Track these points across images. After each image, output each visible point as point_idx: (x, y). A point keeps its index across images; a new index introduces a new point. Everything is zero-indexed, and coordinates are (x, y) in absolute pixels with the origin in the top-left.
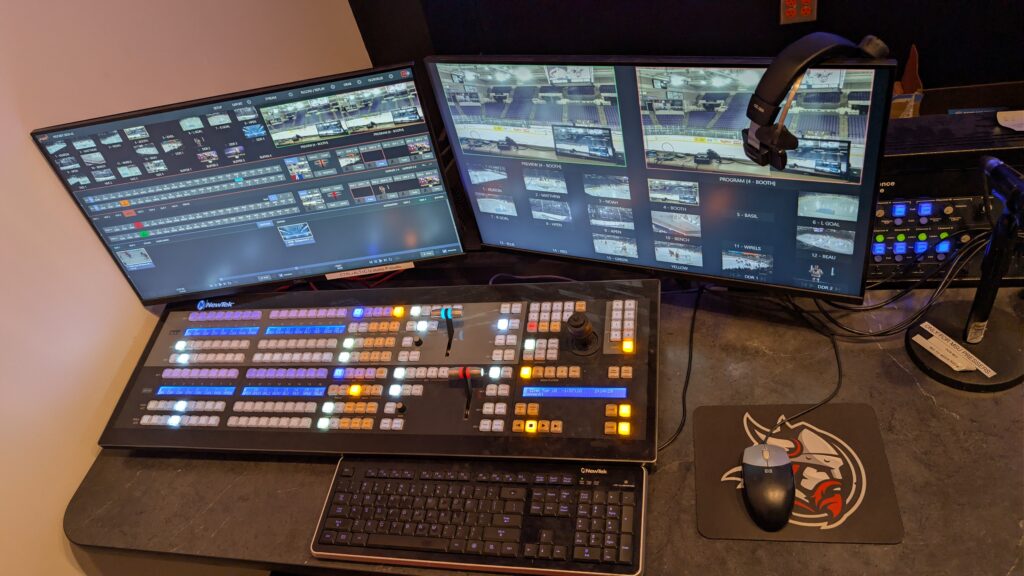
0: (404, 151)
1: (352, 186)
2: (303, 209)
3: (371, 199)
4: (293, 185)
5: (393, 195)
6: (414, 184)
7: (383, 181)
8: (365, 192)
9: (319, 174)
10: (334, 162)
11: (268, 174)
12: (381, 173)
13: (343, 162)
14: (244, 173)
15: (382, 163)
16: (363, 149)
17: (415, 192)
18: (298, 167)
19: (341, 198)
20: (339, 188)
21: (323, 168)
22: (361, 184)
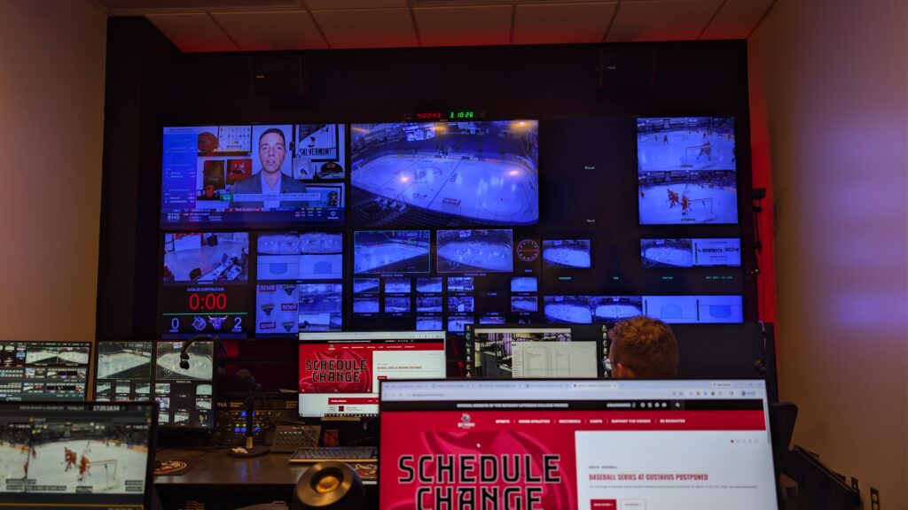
0: (75, 373)
1: (48, 385)
2: (22, 391)
3: (53, 392)
4: (24, 380)
5: (62, 392)
6: (73, 388)
7: (61, 384)
8: (52, 388)
9: (37, 377)
10: (45, 373)
11: (17, 373)
12: (62, 381)
13: (49, 374)
14: (7, 371)
15: (64, 377)
16: (59, 370)
17: (72, 392)
18: (30, 373)
19: (41, 389)
20: (42, 384)
21: (40, 375)
22: (52, 384)
